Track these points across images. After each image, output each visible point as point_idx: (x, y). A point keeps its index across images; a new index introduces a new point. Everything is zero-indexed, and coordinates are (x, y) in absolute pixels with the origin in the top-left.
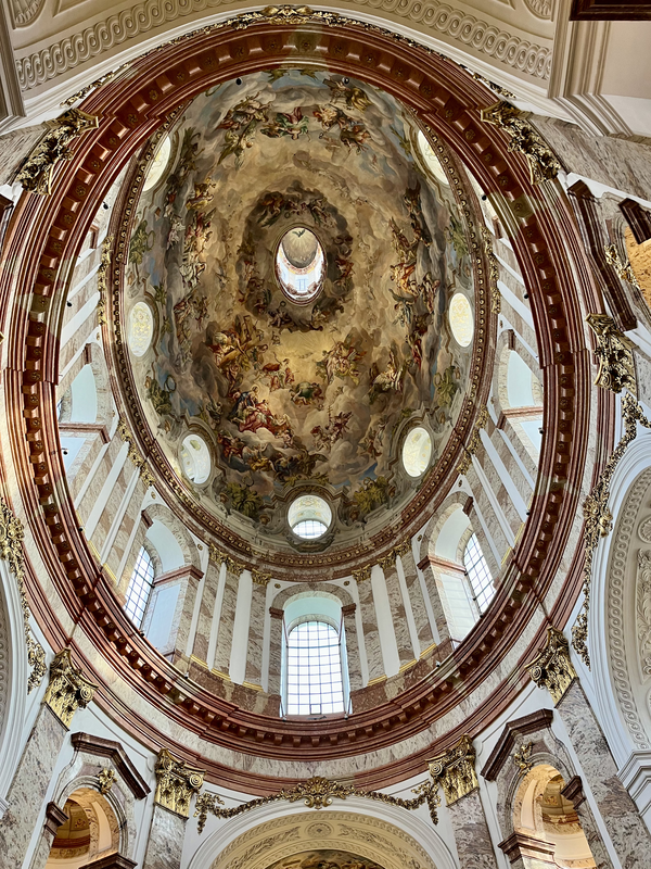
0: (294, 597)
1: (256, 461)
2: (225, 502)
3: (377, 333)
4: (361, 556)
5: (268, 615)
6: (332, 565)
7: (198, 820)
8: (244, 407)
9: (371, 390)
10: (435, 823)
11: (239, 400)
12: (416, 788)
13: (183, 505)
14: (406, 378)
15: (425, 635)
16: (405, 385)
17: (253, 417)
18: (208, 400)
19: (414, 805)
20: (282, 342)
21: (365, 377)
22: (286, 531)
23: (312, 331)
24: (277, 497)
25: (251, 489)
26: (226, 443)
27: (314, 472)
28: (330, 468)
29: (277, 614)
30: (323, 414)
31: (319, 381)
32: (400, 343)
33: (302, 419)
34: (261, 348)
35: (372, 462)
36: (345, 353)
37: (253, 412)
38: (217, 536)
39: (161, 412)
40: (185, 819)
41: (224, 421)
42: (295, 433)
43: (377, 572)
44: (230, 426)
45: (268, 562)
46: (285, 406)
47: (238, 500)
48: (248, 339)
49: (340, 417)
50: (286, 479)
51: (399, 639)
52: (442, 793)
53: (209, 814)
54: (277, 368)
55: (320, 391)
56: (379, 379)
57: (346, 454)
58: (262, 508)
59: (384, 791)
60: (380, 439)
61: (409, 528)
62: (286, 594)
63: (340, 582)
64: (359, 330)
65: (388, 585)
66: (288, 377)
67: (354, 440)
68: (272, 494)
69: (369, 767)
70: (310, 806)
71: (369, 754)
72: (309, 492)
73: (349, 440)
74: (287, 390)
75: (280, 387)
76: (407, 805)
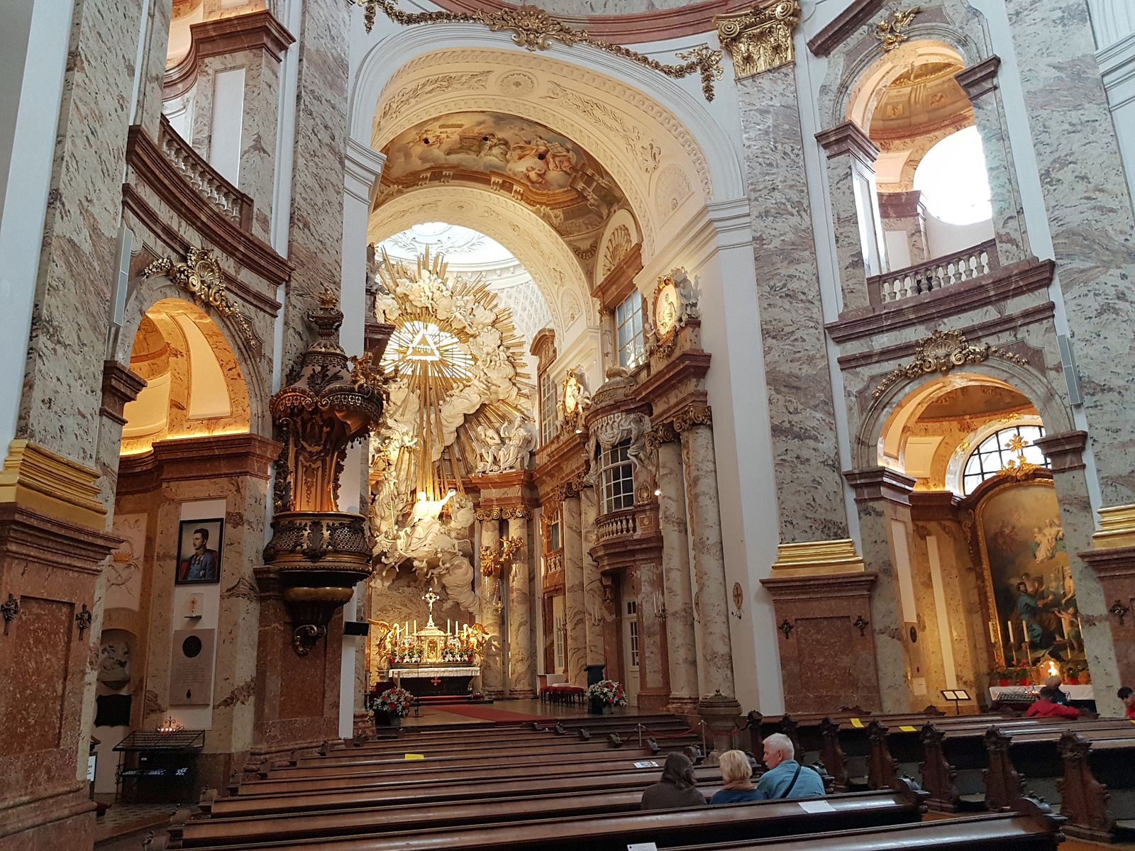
7: (365, 11)
10: (710, 99)
12: (685, 52)
19: (680, 73)
52: (727, 68)
53: (379, 10)
59: (633, 48)
69: (611, 12)
70: (519, 44)
76: (668, 71)
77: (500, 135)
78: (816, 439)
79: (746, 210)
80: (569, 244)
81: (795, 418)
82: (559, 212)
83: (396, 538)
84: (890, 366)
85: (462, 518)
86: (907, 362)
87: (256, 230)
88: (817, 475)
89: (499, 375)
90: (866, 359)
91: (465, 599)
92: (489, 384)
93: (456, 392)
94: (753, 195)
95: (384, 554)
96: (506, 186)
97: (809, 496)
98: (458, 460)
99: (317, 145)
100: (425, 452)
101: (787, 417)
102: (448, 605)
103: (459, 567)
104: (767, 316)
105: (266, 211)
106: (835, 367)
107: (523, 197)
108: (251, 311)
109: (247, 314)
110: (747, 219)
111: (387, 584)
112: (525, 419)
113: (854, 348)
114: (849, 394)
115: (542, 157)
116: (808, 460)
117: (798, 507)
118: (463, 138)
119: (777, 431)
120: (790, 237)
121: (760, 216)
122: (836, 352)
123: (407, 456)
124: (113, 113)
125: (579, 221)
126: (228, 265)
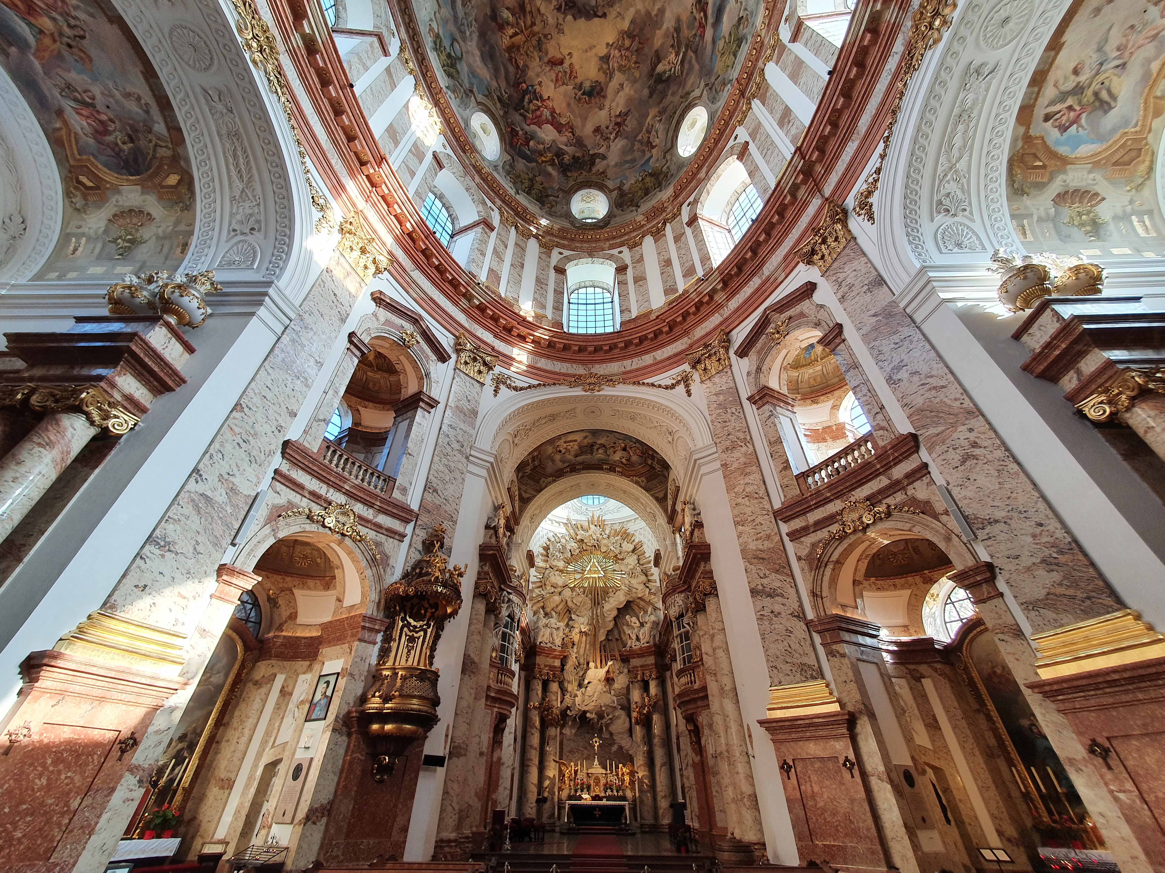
0: (575, 262)
1: (542, 155)
2: (514, 183)
3: (662, 11)
4: (634, 230)
5: (552, 272)
6: (608, 240)
7: (493, 388)
8: (530, 101)
9: (652, 82)
10: (689, 395)
11: (525, 92)
12: (674, 376)
13: (474, 167)
14: (688, 57)
15: (689, 272)
16: (686, 66)
17: (538, 113)
18: (494, 84)
19: (673, 386)
20: (566, 31)
21: (645, 68)
22: (568, 215)
23: (596, 20)
24: (560, 189)
25: (537, 179)
26: (513, 133)
27: (594, 170)
28: (608, 166)
29: (561, 271)
30: (604, 113)
31: (601, 78)
32: (684, 18)
33: (585, 119)
34: (545, 36)
35: (648, 155)
36: (627, 43)
37: (539, 107)
38: (507, 205)
39: (449, 75)
40: (483, 384)
41: (511, 111)
42: (578, 133)
43: (649, 241)
44: (517, 118)
45: (552, 235)
46: (569, 105)
47: (526, 185)
48: (533, 24)
49: (619, 115)
50: (569, 174)
51: (664, 282)
52: (696, 376)
53: (502, 387)
54: (561, 63)
55: (602, 89)
56: (660, 68)
57: (624, 152)
58: (548, 196)
59: (646, 381)
60: (657, 132)
61: (680, 199)
62: (569, 259)
63: (615, 252)
64: (643, 12)
65: (657, 248)
66: (572, 74)
67: (632, 138)
68: (556, 186)
69: (634, 367)
70: (585, 391)
71: (635, 360)
72: (590, 187)
73: (626, 138)
74: (570, 87)
75: (563, 84)
76: (667, 388)
77: (599, 442)
78: (782, 596)
79: (714, 450)
80: (652, 495)
81: (765, 581)
82: (643, 479)
83: (576, 696)
84: (823, 534)
85: (621, 681)
86: (835, 528)
87: (396, 494)
88: (788, 625)
89: (637, 582)
90: (804, 531)
91: (625, 742)
92: (630, 588)
93: (611, 594)
94: (718, 441)
95: (568, 708)
96: (612, 469)
97: (785, 643)
98: (617, 640)
99: (449, 450)
100: (595, 635)
101: (759, 581)
102: (615, 748)
103: (618, 717)
104: (736, 512)
105: (407, 485)
106: (786, 539)
107: (622, 474)
108: (382, 538)
109: (379, 539)
110: (716, 455)
111: (574, 731)
112: (655, 609)
113: (797, 524)
114: (799, 559)
115: (624, 449)
116: (779, 613)
117: (778, 653)
118: (580, 447)
119: (754, 592)
120: (743, 460)
121: (723, 451)
122: (785, 528)
123: (584, 638)
124: (270, 434)
125: (654, 482)
126: (368, 513)
